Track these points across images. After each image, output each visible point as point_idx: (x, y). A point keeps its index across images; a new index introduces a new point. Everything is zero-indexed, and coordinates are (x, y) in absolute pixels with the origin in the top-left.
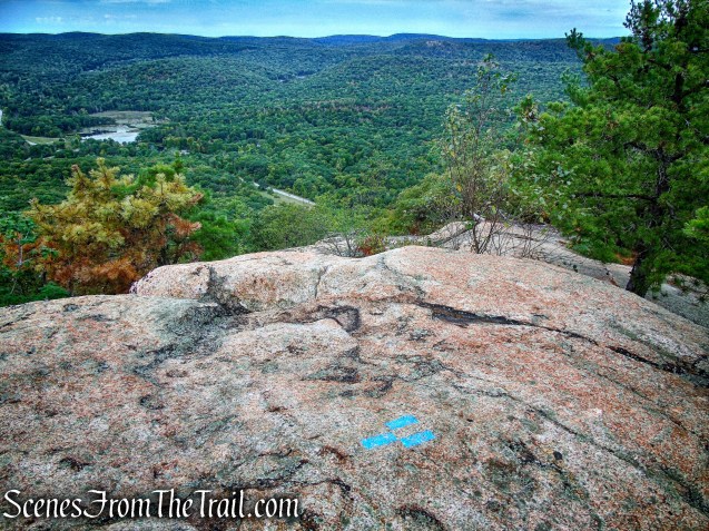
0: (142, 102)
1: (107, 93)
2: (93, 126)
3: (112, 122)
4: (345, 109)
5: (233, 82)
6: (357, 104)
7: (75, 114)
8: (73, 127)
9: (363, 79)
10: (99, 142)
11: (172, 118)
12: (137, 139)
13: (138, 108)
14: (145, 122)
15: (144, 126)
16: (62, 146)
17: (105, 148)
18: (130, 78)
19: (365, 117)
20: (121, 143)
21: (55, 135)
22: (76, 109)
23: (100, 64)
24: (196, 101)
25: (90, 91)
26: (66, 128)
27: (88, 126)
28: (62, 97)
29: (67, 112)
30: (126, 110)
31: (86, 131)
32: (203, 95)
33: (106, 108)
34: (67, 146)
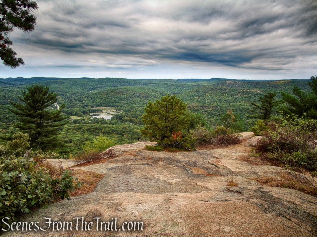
0: (111, 104)
1: (98, 100)
2: (93, 112)
3: (101, 112)
4: (196, 108)
5: (147, 97)
6: (201, 106)
7: (86, 108)
8: (86, 113)
9: (201, 96)
10: (98, 119)
11: (125, 111)
12: (112, 118)
13: (110, 106)
14: (113, 111)
15: (113, 113)
16: (84, 120)
17: (101, 121)
18: (107, 95)
19: (205, 112)
20: (106, 119)
21: (80, 116)
22: (86, 106)
23: (94, 89)
24: (133, 104)
25: (91, 99)
26: (84, 113)
27: (91, 112)
28: (81, 102)
29: (83, 107)
30: (105, 106)
31: (91, 114)
32: (135, 102)
33: (98, 106)
34: (86, 120)
